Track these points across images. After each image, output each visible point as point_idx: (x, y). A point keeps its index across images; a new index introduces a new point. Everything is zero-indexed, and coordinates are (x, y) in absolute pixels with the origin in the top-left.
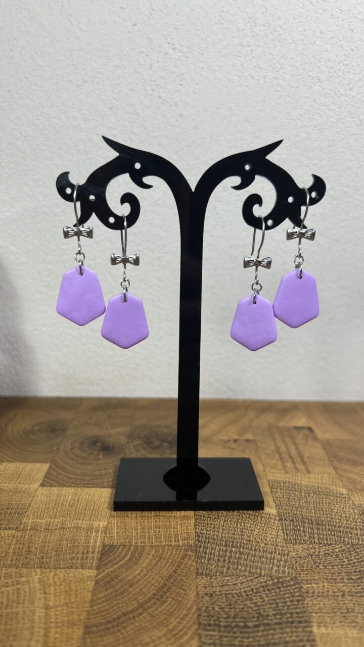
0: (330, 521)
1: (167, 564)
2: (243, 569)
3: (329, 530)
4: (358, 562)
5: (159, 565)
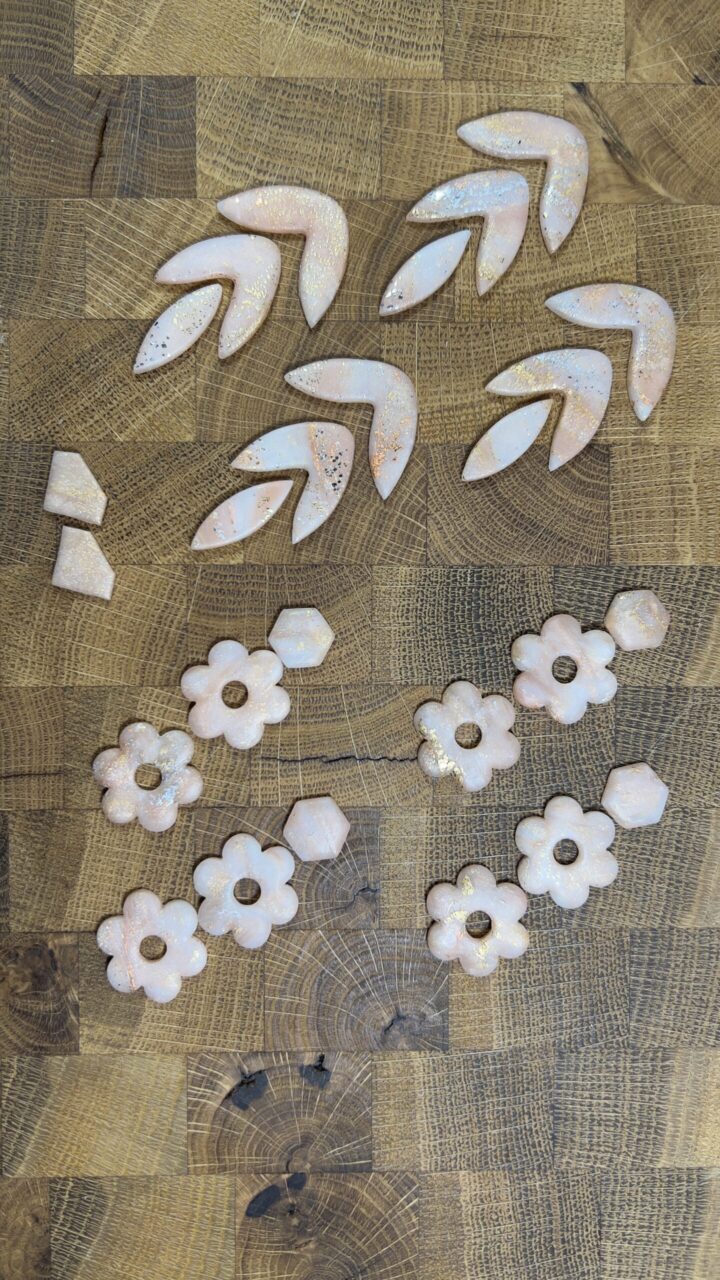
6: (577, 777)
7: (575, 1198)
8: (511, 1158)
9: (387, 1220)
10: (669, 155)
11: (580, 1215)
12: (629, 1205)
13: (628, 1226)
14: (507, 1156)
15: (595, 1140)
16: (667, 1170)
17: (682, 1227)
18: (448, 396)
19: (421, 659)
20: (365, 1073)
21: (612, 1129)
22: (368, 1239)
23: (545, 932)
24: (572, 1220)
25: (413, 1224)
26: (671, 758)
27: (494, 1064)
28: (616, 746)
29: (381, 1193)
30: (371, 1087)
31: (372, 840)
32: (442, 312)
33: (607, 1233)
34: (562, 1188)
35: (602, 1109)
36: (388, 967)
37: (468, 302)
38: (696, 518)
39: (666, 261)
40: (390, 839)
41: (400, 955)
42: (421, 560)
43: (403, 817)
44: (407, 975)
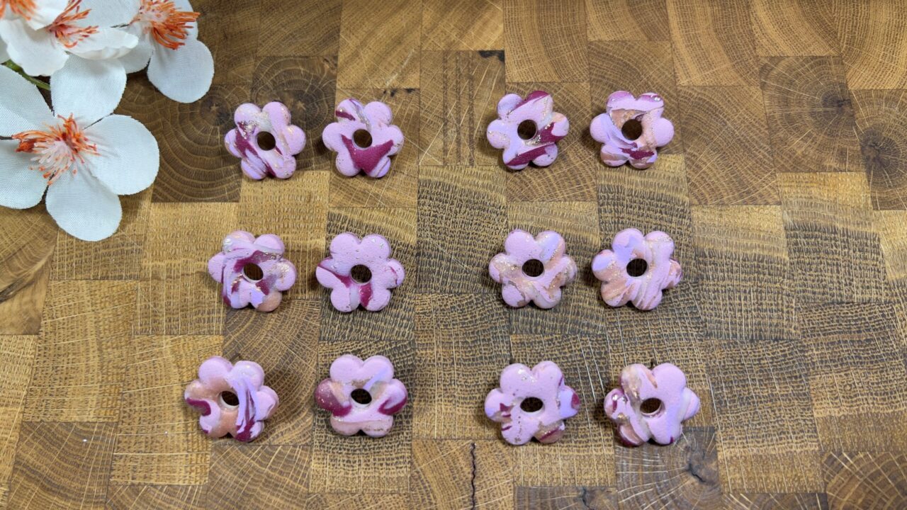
0: (471, 256)
1: (291, 326)
2: (365, 331)
3: (465, 272)
4: (481, 320)
5: (283, 327)
6: (486, 323)
7: (822, 323)
8: (798, 374)
9: (865, 480)
10: (17, 257)
11: (835, 319)
12: (822, 281)
13: (839, 282)
14: (796, 377)
15: (774, 307)
16: (790, 253)
17: (833, 242)
18: (176, 428)
19: (390, 449)
20: (741, 499)
21: (763, 295)
22: (884, 496)
23: (610, 348)
24: (841, 325)
25: (865, 456)
26: (471, 252)
27: (722, 388)
28: (461, 293)
29: (842, 486)
30: (753, 494)
31: (542, 493)
32: (108, 433)
33: (847, 298)
34: (815, 333)
35: (748, 303)
36: (647, 479)
37: (103, 411)
38: (290, 236)
39: (95, 259)
40: (541, 478)
41: (637, 469)
42: (307, 450)
43: (522, 466)
44: (654, 463)
